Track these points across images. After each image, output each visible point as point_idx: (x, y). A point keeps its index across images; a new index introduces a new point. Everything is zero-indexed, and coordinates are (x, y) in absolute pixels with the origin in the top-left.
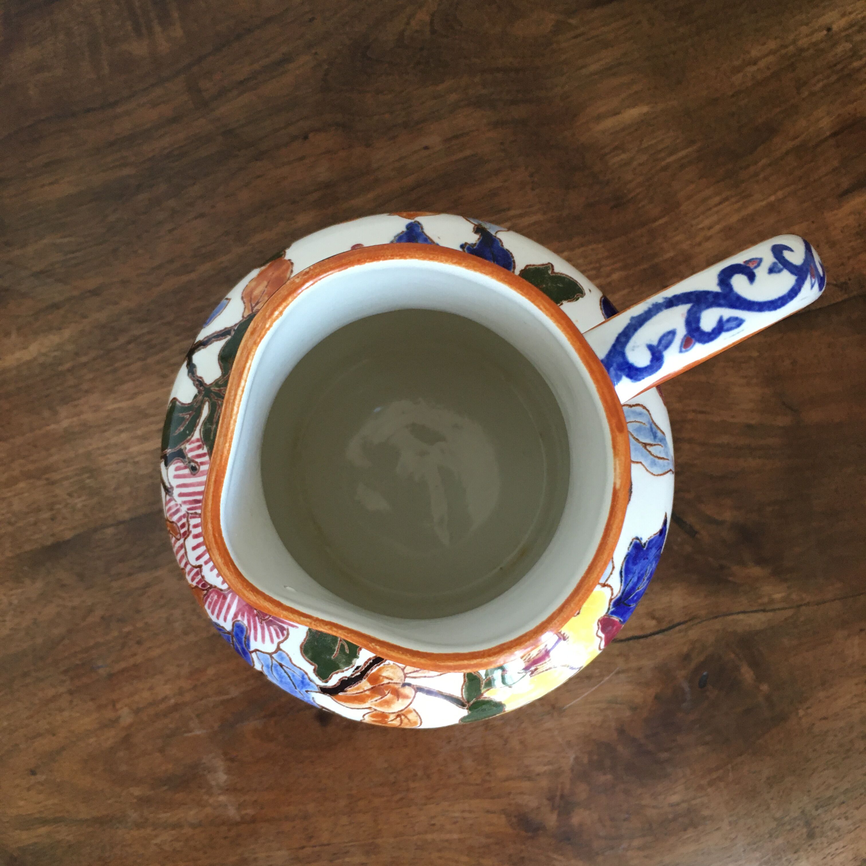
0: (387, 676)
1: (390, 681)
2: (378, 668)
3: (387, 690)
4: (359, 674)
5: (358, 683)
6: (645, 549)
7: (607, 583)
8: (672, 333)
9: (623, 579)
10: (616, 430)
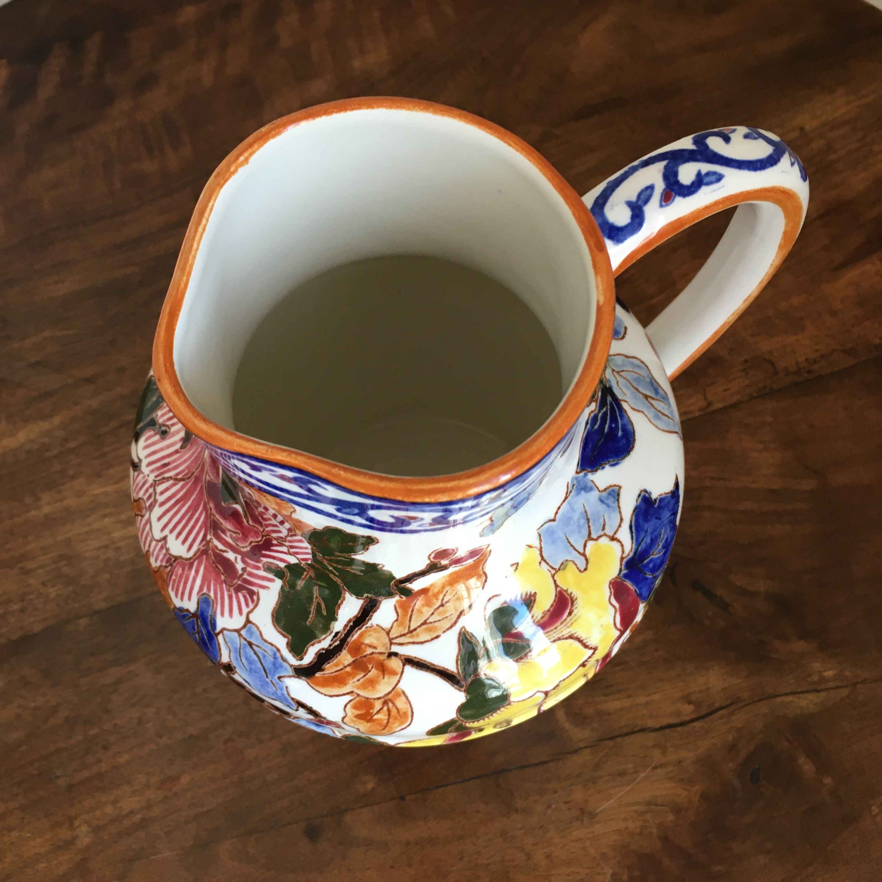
0: (370, 644)
1: (374, 650)
2: (359, 632)
3: (370, 664)
4: (338, 643)
5: (337, 657)
6: (656, 506)
7: (615, 536)
8: (651, 188)
9: (634, 535)
10: (595, 250)
